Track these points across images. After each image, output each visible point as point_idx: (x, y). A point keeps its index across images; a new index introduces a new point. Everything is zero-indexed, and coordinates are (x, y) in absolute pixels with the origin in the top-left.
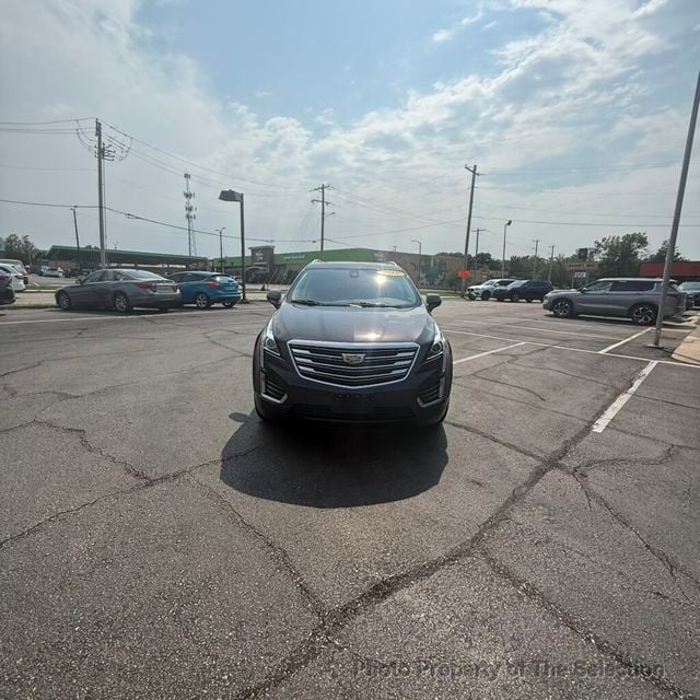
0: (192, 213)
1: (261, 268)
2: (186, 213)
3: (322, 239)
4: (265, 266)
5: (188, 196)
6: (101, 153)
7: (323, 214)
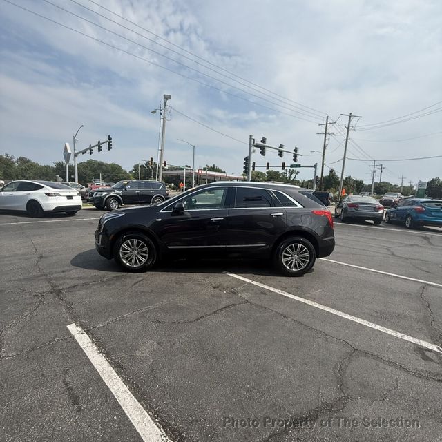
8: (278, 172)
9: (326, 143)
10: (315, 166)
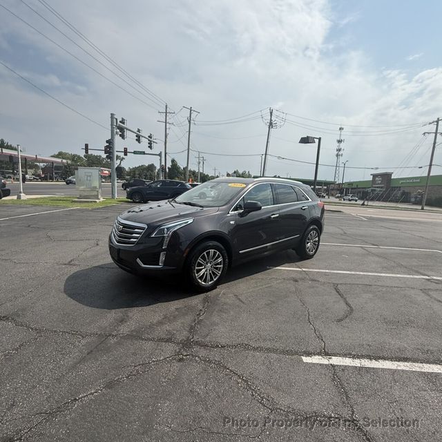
0: (340, 153)
1: (379, 189)
2: (336, 153)
3: (431, 165)
4: (382, 187)
5: (340, 141)
6: (271, 125)
7: (435, 143)
8: (100, 156)
9: (167, 132)
10: (160, 155)
